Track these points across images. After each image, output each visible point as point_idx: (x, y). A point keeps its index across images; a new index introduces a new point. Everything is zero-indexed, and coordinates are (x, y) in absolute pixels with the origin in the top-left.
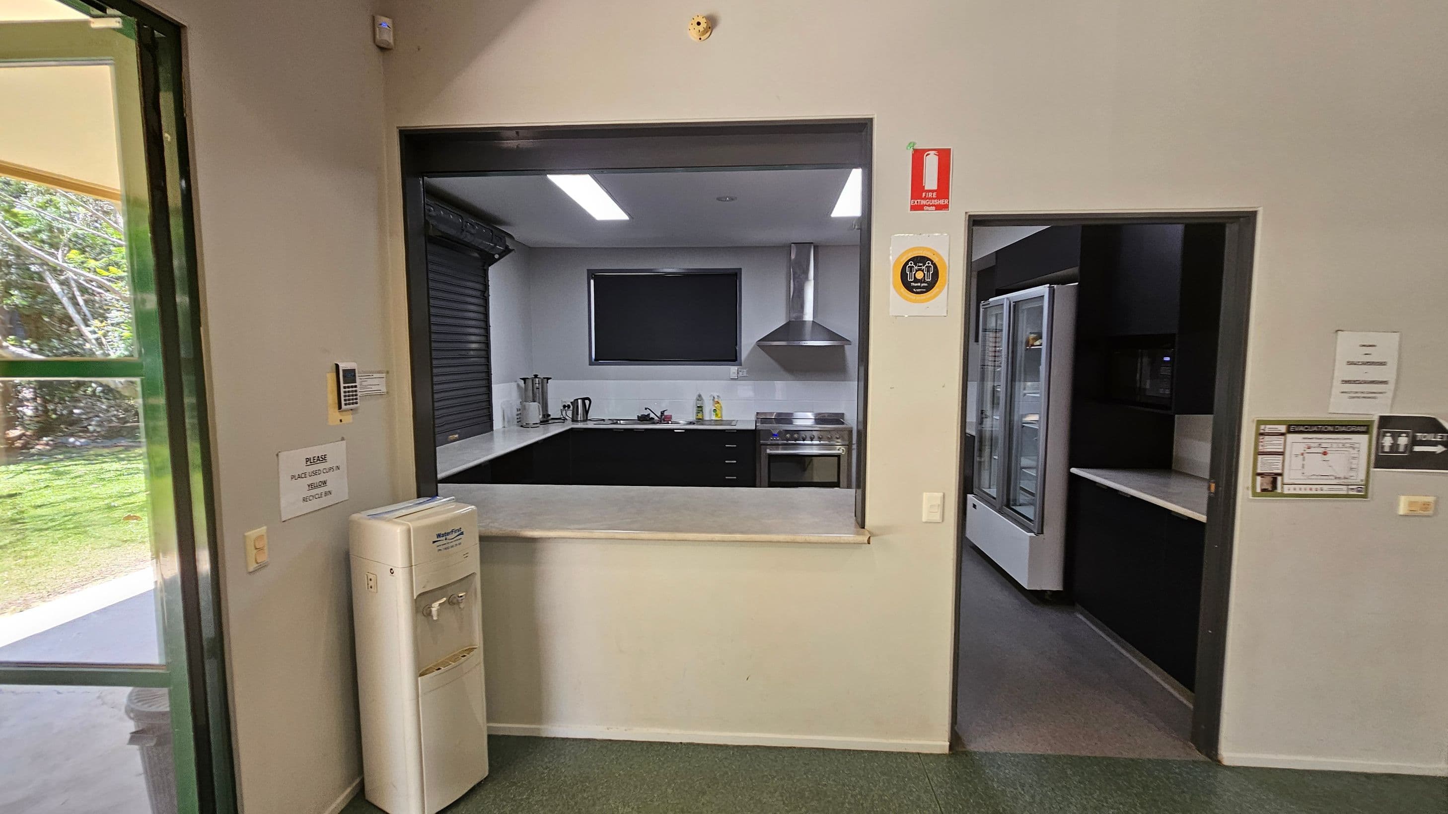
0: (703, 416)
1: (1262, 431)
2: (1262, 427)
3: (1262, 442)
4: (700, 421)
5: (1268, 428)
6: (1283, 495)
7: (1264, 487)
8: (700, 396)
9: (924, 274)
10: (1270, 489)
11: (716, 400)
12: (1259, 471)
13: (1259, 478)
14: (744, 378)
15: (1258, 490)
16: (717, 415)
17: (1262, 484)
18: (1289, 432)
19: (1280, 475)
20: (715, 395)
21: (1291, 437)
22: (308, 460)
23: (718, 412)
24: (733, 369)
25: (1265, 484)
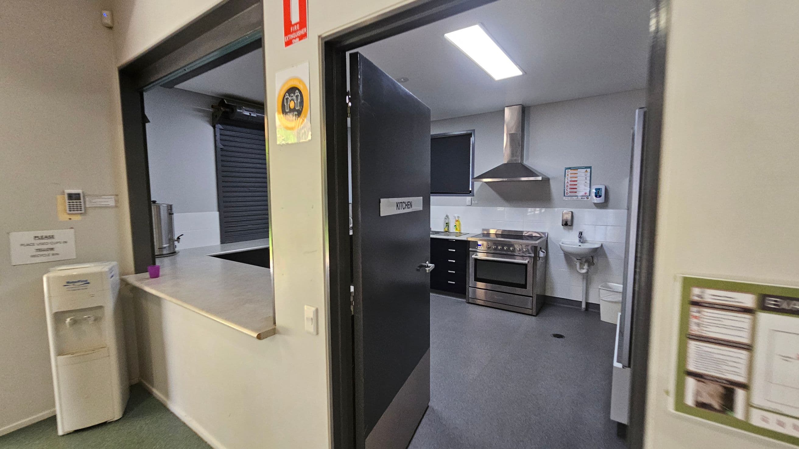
0: (448, 229)
1: (696, 299)
2: (696, 291)
3: (696, 317)
4: (447, 232)
5: (709, 295)
6: (746, 426)
7: (701, 399)
8: (447, 216)
9: (295, 103)
10: (716, 406)
11: (457, 219)
12: (692, 367)
13: (691, 382)
14: (477, 205)
15: (690, 401)
16: (457, 229)
17: (698, 393)
18: (764, 308)
19: (744, 386)
20: (456, 215)
21: (764, 317)
22: (36, 237)
23: (457, 227)
24: (468, 199)
25: (704, 394)
